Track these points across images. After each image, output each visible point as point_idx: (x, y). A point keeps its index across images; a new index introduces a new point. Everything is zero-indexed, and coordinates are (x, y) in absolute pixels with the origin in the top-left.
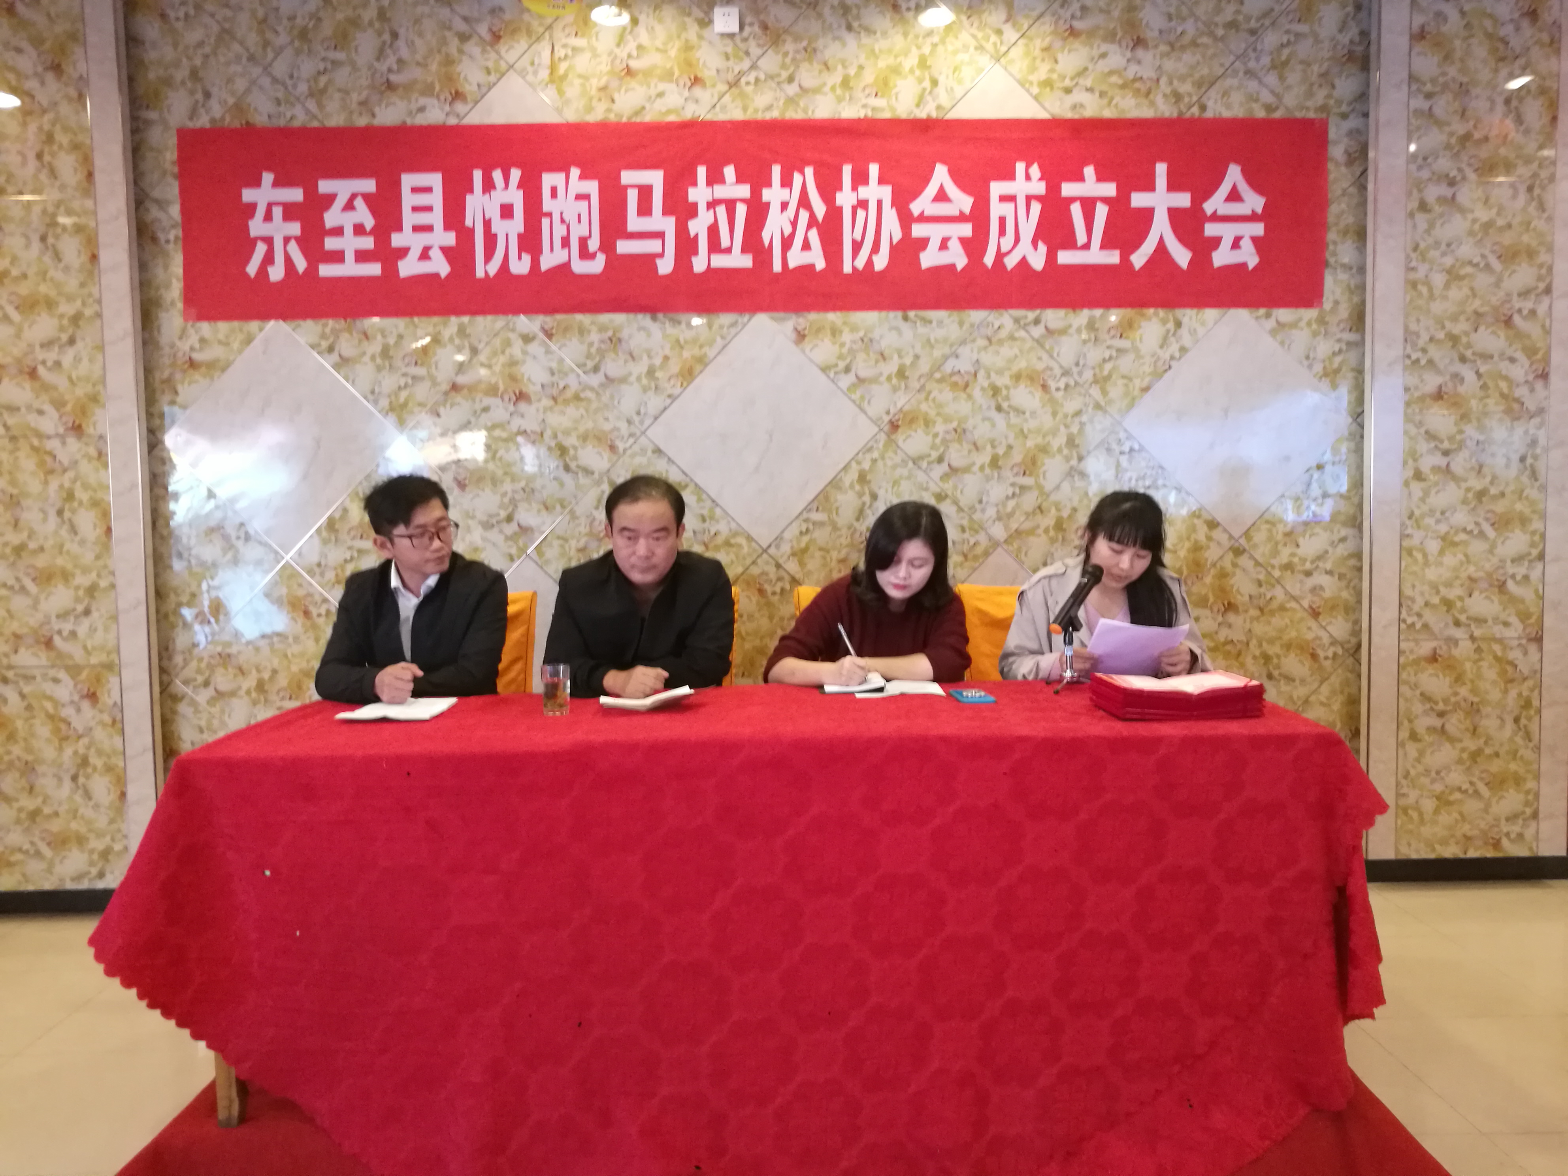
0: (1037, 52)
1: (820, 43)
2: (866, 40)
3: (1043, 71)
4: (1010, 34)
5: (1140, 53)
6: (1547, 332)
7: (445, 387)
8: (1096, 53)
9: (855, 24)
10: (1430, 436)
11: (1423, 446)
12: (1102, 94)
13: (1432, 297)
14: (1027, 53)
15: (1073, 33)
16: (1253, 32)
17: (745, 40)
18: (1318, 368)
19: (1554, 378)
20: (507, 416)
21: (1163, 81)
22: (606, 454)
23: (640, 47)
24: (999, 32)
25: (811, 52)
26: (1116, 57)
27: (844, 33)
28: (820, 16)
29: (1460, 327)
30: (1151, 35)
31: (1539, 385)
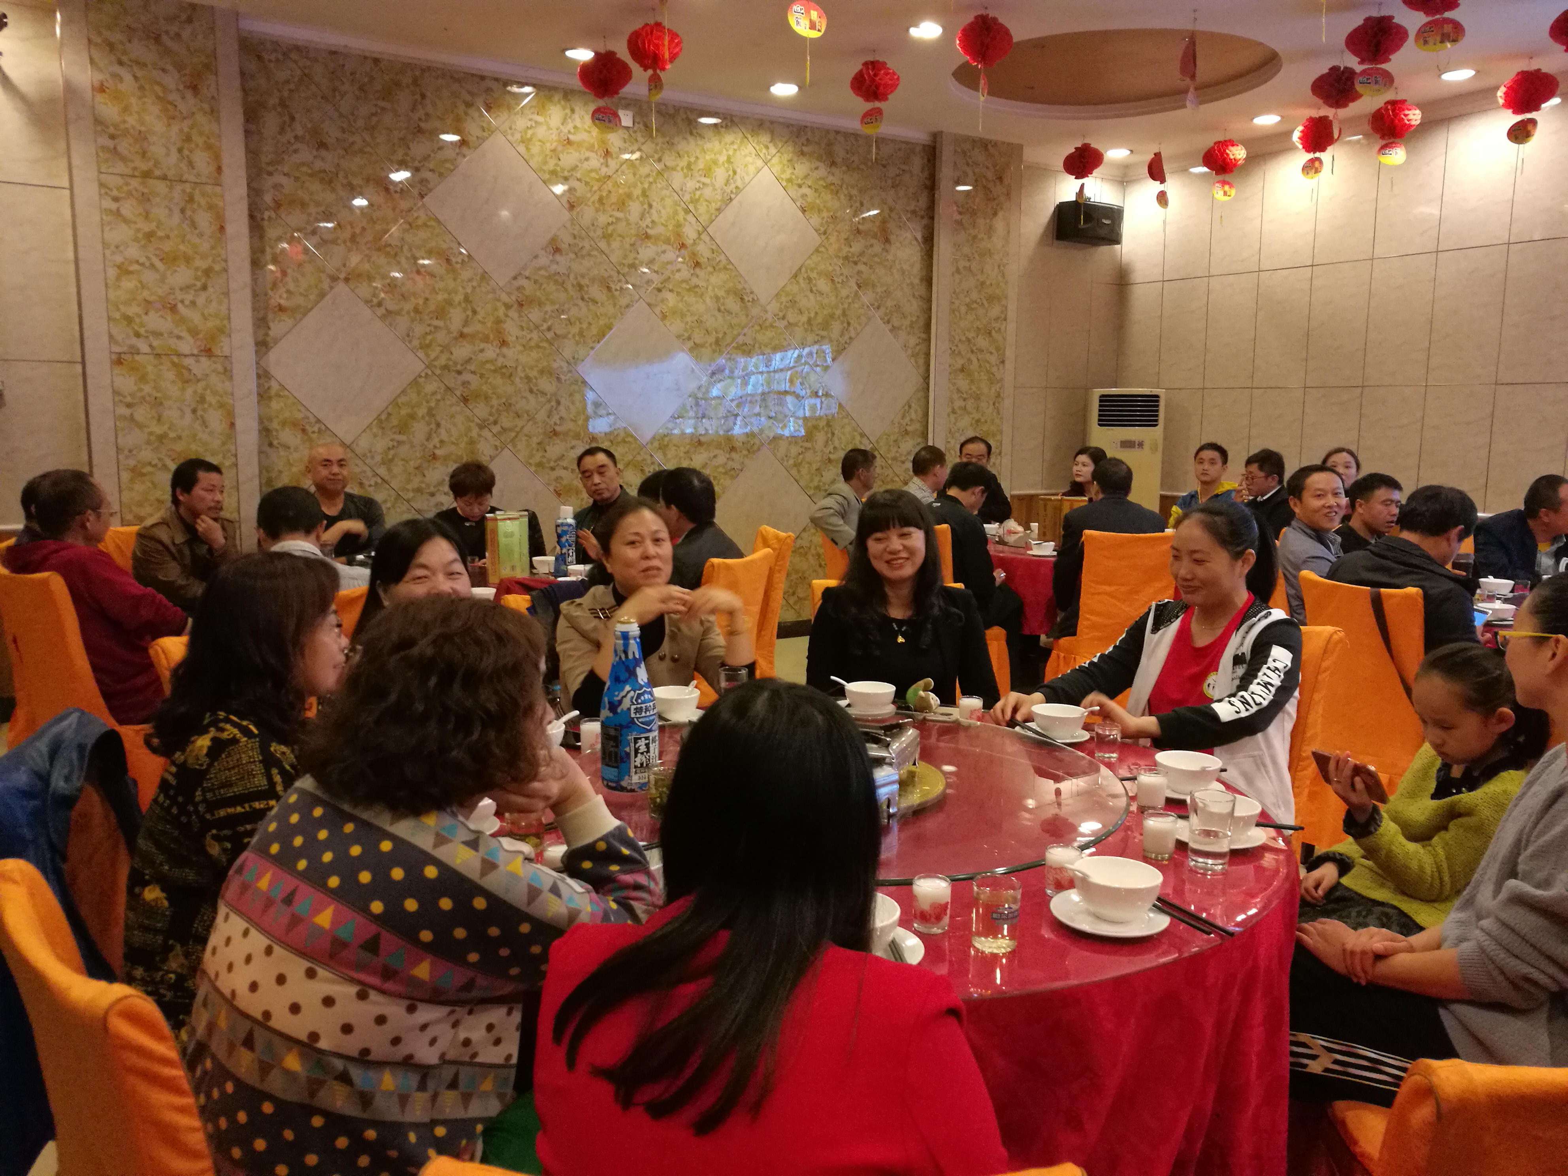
0: (785, 162)
1: (676, 140)
2: (699, 142)
3: (787, 175)
4: (773, 150)
5: (834, 169)
6: (1005, 339)
7: (455, 334)
8: (813, 166)
9: (694, 131)
10: (959, 391)
11: (956, 396)
12: (816, 190)
13: (960, 318)
14: (781, 162)
15: (803, 153)
16: (884, 166)
17: (635, 132)
18: (909, 352)
19: (1007, 362)
20: (494, 356)
21: (844, 186)
22: (555, 383)
23: (575, 127)
24: (767, 148)
25: (671, 144)
26: (823, 171)
27: (688, 136)
28: (675, 124)
29: (971, 335)
30: (839, 160)
31: (1001, 366)
